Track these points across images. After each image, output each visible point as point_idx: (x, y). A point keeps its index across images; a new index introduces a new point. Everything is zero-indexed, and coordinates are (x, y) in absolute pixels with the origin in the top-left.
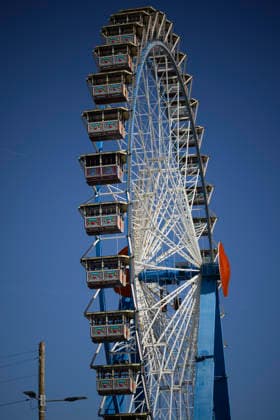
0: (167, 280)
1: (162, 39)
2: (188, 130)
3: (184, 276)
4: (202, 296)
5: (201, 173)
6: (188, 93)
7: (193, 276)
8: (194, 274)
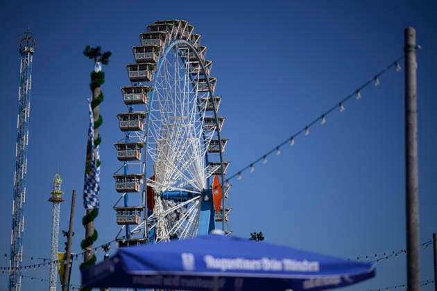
0: (178, 198)
1: (184, 38)
2: (207, 98)
3: (190, 196)
4: (202, 212)
5: (217, 130)
6: (208, 72)
7: (195, 196)
8: (197, 195)
